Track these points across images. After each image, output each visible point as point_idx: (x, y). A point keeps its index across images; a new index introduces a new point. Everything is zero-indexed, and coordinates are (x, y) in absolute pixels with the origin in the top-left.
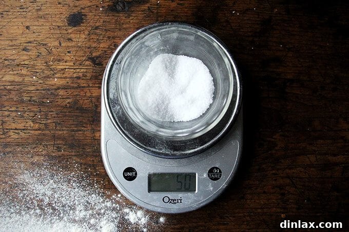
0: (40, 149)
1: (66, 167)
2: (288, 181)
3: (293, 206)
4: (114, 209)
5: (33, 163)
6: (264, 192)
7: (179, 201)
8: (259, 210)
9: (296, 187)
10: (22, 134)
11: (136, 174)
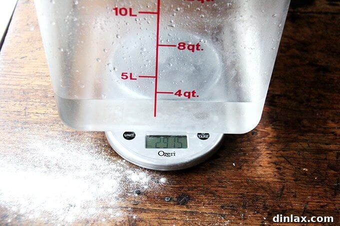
0: (56, 126)
1: (78, 139)
2: (283, 159)
3: (290, 177)
4: (118, 170)
5: (47, 136)
6: (260, 166)
7: (173, 155)
8: (257, 179)
9: (291, 164)
10: (42, 117)
11: (135, 135)
